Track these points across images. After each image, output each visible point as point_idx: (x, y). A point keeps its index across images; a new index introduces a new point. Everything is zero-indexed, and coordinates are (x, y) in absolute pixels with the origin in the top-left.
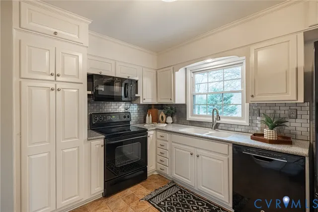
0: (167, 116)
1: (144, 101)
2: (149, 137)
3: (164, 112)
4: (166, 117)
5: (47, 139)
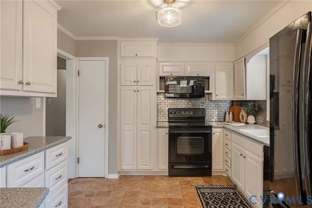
0: (248, 114)
1: (217, 97)
2: (214, 134)
3: (244, 110)
4: (248, 116)
5: (132, 123)
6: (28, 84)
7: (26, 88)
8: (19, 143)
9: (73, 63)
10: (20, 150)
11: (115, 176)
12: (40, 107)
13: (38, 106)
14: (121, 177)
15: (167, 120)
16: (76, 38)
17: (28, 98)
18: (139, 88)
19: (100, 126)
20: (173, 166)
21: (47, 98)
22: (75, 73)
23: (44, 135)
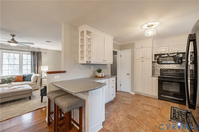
5: (140, 74)
6: (105, 61)
7: (105, 62)
8: (103, 76)
9: (119, 53)
10: (104, 77)
11: (134, 93)
12: (109, 67)
13: (109, 66)
14: (136, 94)
15: (160, 74)
16: (120, 44)
17: (106, 64)
18: (143, 60)
19: (128, 74)
20: (160, 95)
21: (111, 64)
22: (120, 56)
23: (110, 75)
